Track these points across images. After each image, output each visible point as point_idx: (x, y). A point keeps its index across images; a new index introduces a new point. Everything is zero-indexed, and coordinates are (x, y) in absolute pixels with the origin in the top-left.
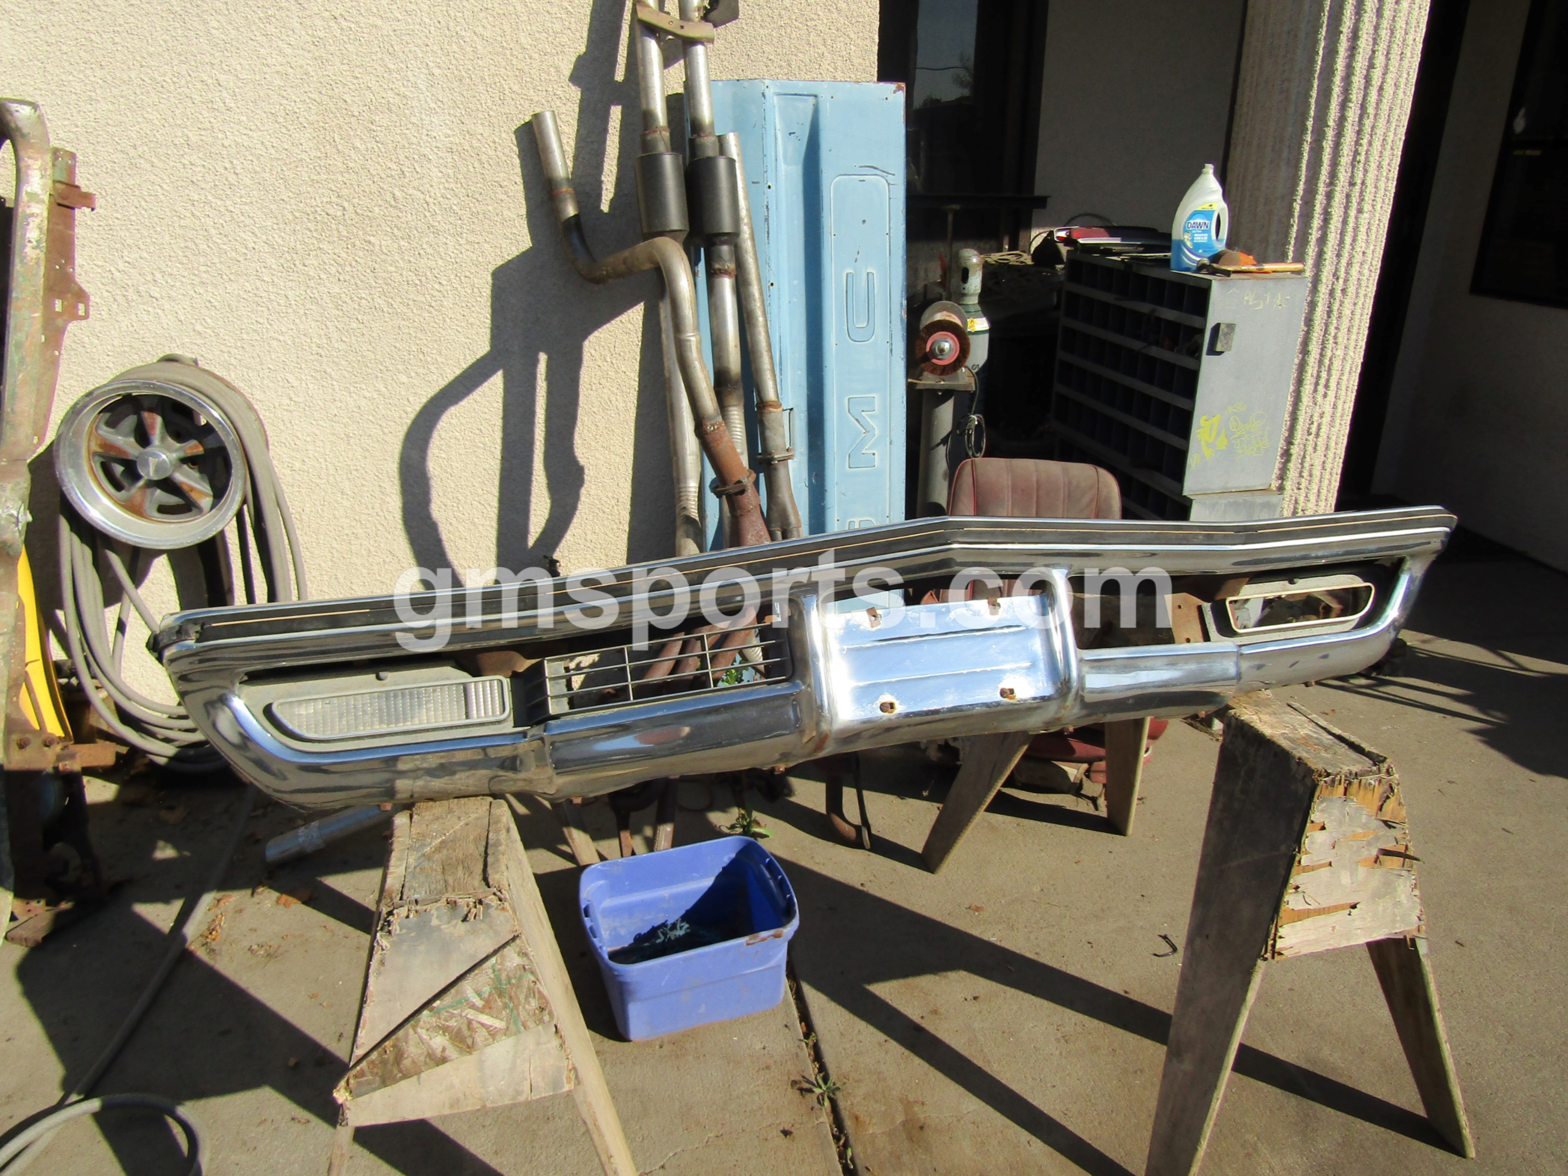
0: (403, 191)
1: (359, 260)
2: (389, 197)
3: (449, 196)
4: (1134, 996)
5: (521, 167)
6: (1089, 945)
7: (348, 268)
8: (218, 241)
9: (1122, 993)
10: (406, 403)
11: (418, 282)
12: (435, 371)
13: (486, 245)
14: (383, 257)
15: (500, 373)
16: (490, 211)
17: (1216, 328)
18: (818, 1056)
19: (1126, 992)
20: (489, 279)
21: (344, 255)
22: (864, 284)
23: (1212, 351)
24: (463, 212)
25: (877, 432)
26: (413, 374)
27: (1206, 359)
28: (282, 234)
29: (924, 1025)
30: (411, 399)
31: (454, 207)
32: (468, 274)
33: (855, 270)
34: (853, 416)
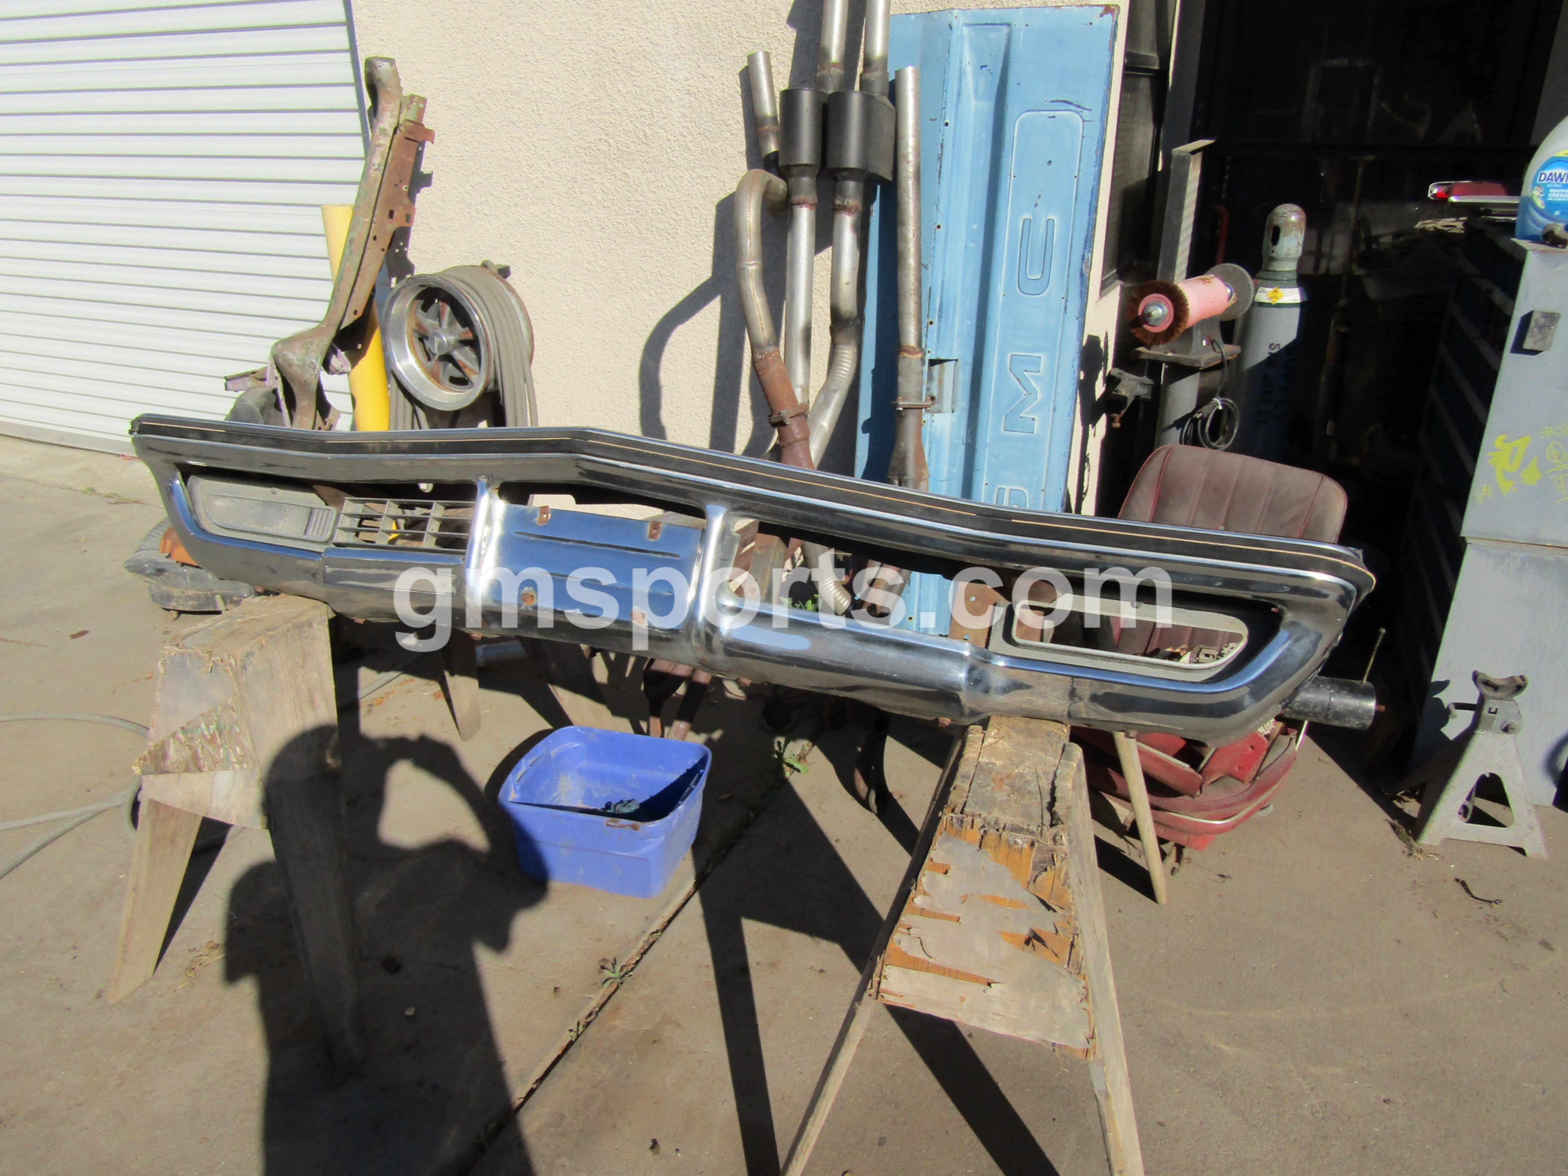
0: (651, 129)
1: (618, 189)
2: (641, 135)
3: (685, 134)
5: (743, 107)
7: (611, 197)
8: (526, 170)
10: (646, 317)
11: (659, 211)
12: (669, 291)
13: (713, 180)
14: (635, 187)
15: (718, 299)
16: (716, 148)
17: (1528, 318)
20: (714, 210)
21: (608, 185)
22: (1042, 231)
23: (1518, 348)
24: (696, 148)
25: (1039, 396)
26: (653, 293)
27: (1508, 357)
28: (568, 166)
30: (651, 314)
31: (689, 144)
32: (697, 205)
33: (1034, 215)
34: (1015, 376)
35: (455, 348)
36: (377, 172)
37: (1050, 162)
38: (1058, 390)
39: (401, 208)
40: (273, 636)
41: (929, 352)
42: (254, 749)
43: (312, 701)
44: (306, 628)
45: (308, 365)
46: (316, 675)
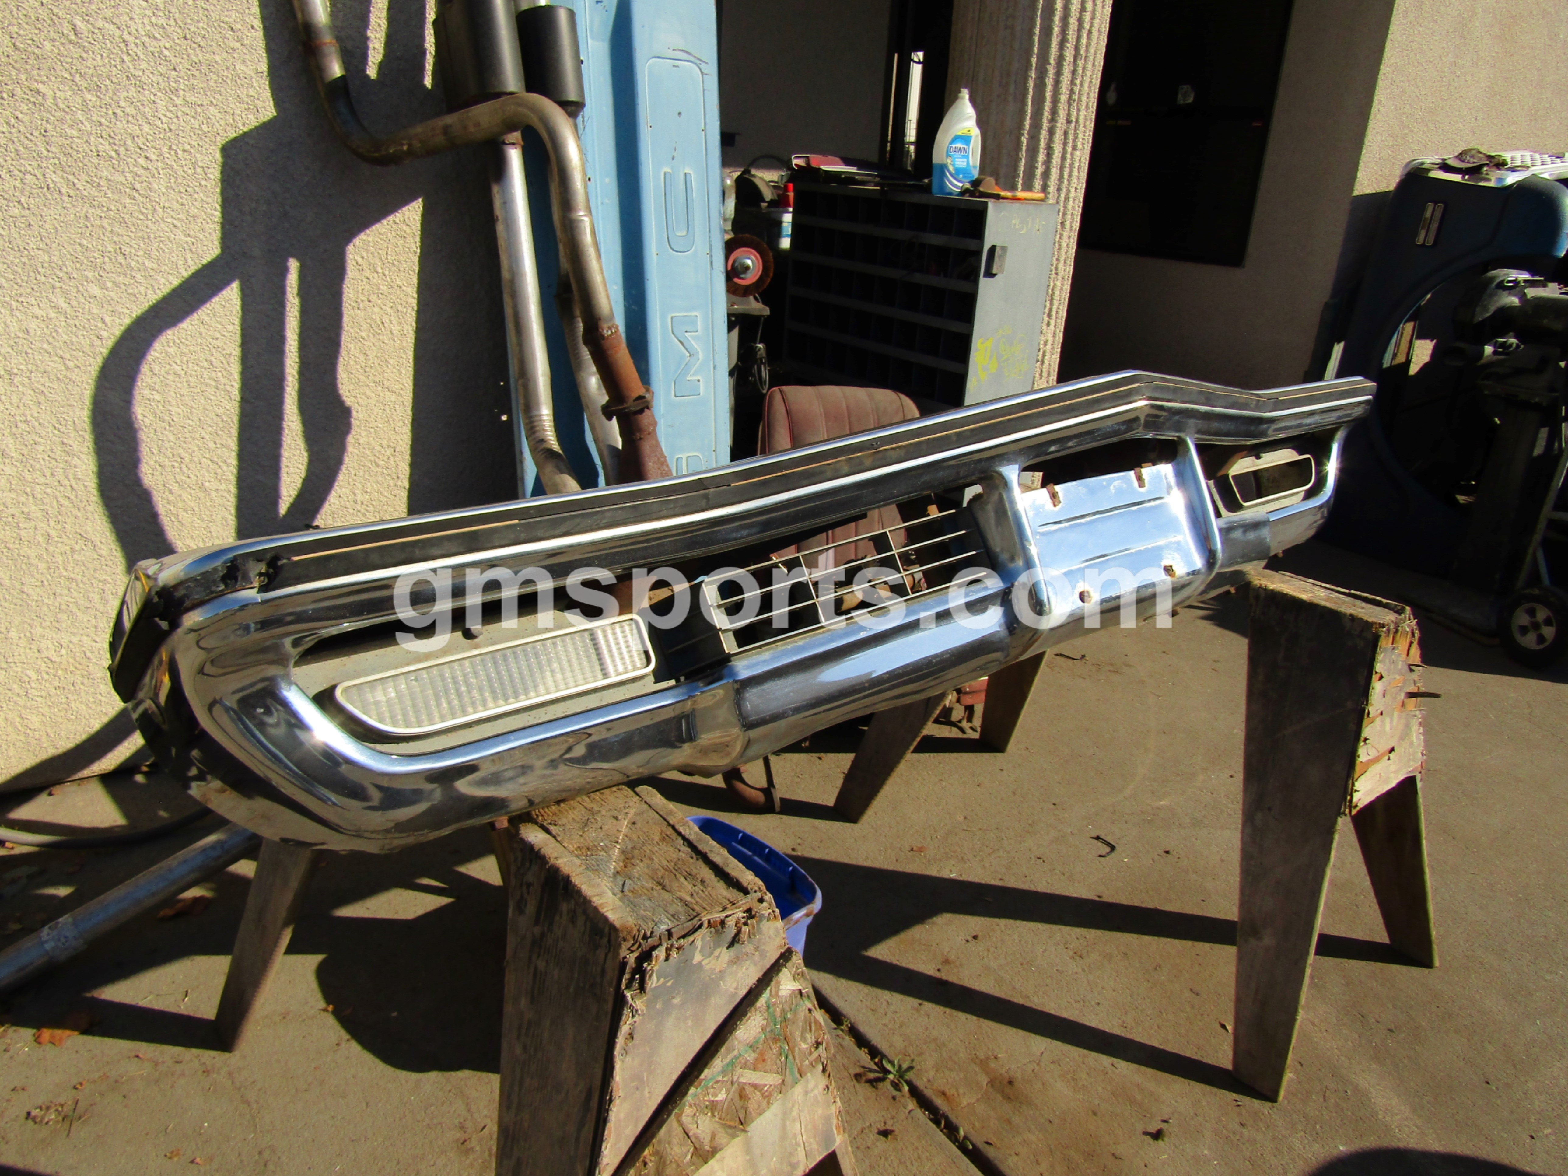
0: (88, 22)
1: (20, 116)
2: (66, 29)
3: (159, 37)
4: (1108, 898)
5: (260, 6)
6: (1041, 861)
9: (1097, 899)
10: (100, 325)
11: (113, 154)
12: (142, 280)
13: (212, 109)
14: (58, 114)
15: (235, 285)
16: (216, 62)
17: (993, 249)
18: (861, 1041)
19: (1099, 897)
20: (218, 156)
22: (682, 186)
23: (989, 274)
24: (179, 60)
25: (701, 356)
26: (109, 285)
27: (983, 282)
29: (945, 978)
30: (108, 319)
31: (166, 52)
32: (187, 147)
33: (672, 169)
34: (677, 338)
37: (680, 114)
38: (716, 347)
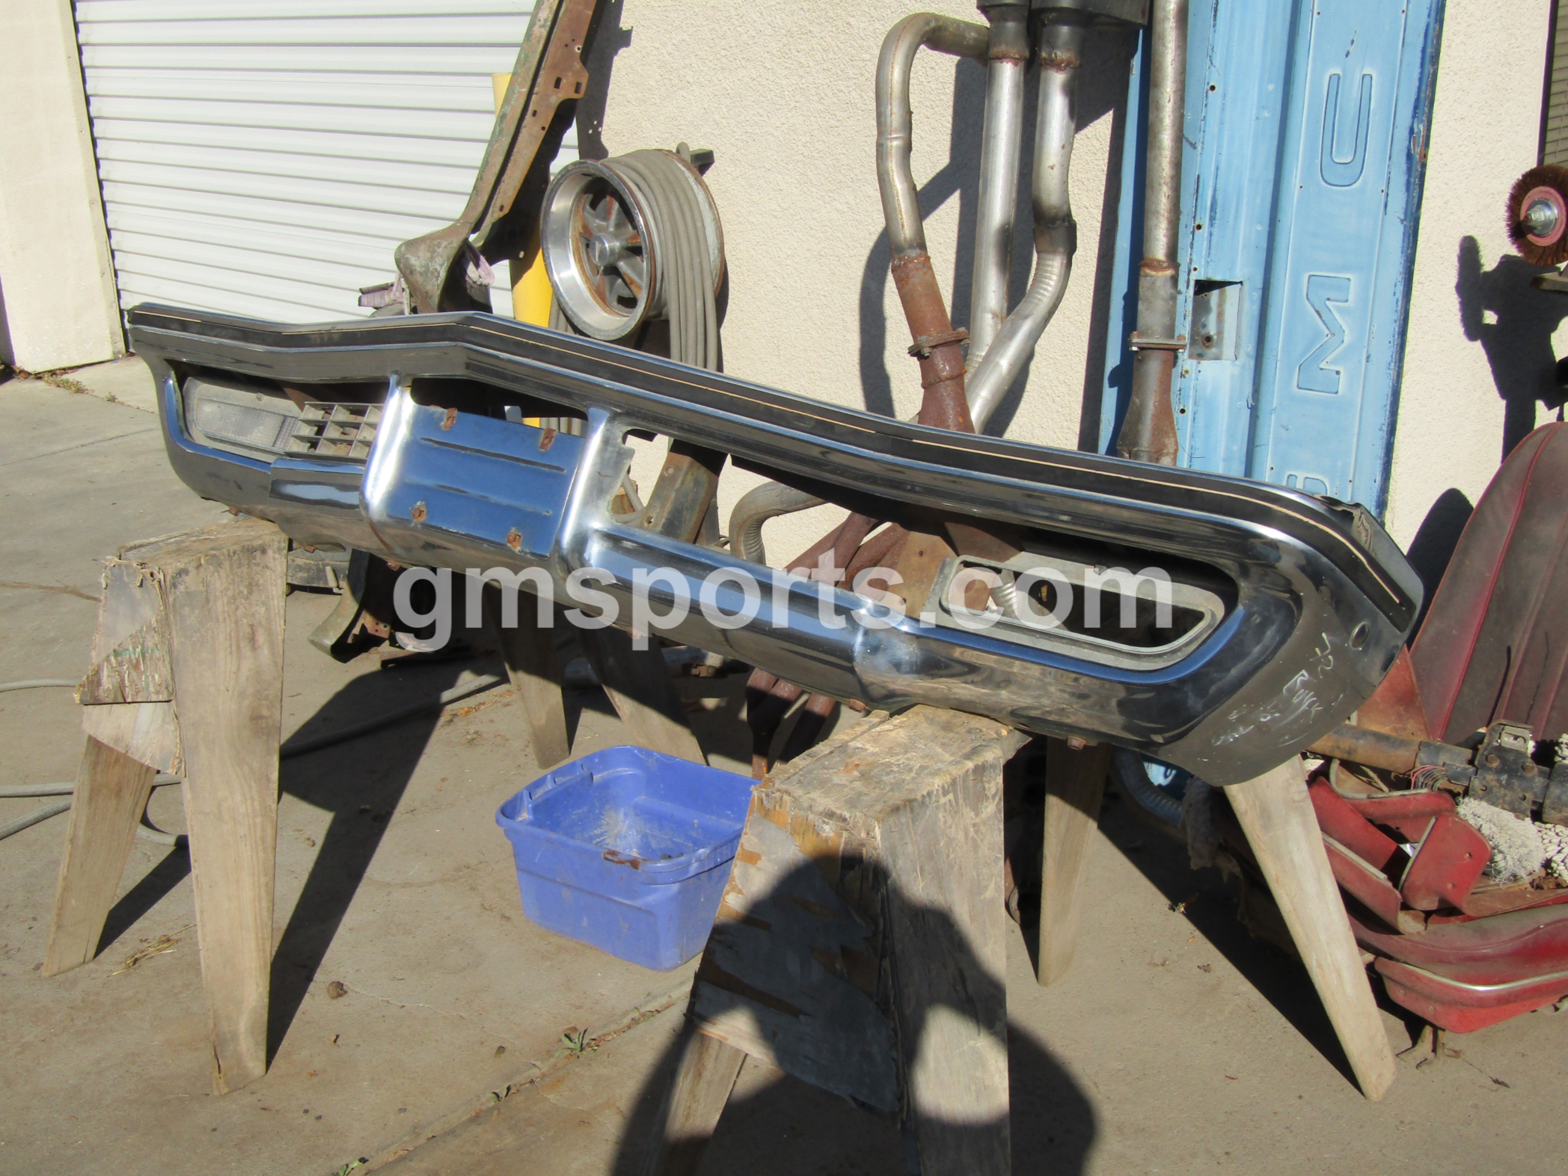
1: (840, 45)
7: (831, 55)
8: (736, 22)
10: (870, 221)
14: (860, 42)
15: (957, 195)
21: (829, 39)
22: (1355, 93)
25: (1347, 338)
28: (783, 15)
32: (933, 65)
33: (1344, 70)
34: (1313, 306)
35: (621, 257)
36: (543, 30)
38: (1374, 329)
39: (570, 74)
40: (214, 556)
41: (1195, 269)
42: (173, 679)
43: (252, 639)
44: (258, 554)
45: (432, 272)
46: (263, 610)
